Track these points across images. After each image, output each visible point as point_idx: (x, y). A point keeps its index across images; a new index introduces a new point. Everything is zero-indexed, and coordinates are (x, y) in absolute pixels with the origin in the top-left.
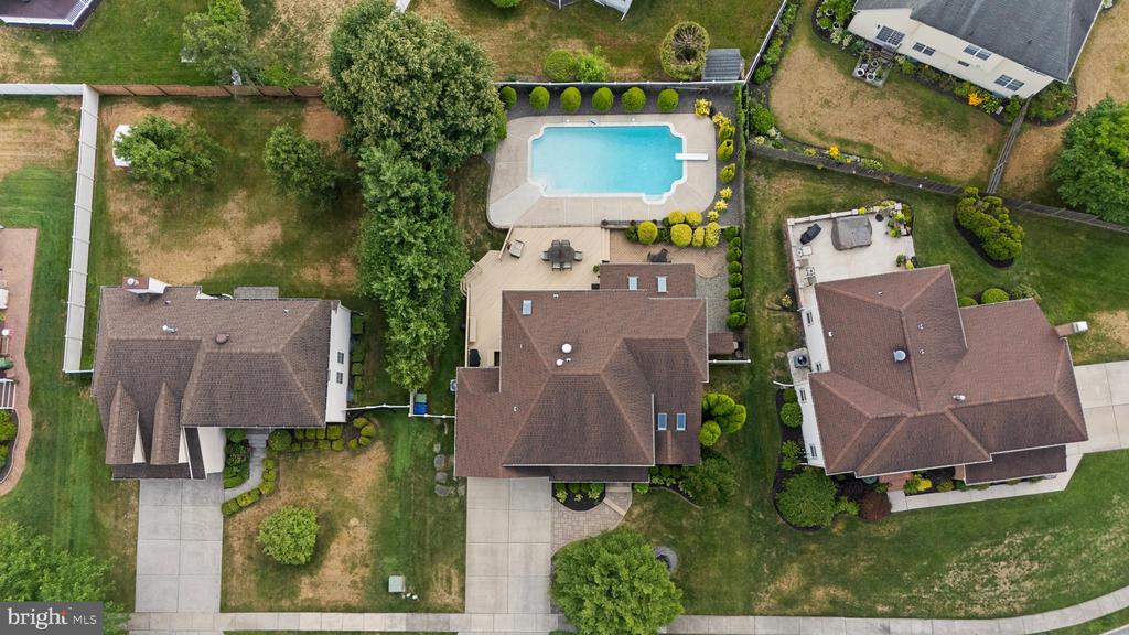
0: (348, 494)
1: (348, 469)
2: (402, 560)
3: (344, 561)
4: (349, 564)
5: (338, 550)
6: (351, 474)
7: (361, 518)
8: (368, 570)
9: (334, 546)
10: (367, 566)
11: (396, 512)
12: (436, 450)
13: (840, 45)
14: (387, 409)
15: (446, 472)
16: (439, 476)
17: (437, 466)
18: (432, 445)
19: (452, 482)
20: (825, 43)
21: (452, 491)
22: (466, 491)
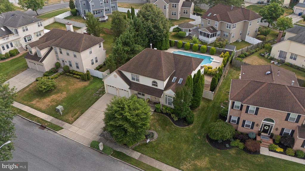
0: (70, 87)
1: (75, 83)
2: (67, 105)
3: (52, 100)
4: (52, 101)
5: (54, 97)
6: (75, 84)
7: (67, 93)
8: (56, 104)
9: (54, 95)
10: (57, 103)
11: (78, 95)
12: (102, 87)
13: (267, 58)
14: (98, 77)
15: (100, 91)
16: (98, 92)
17: (99, 90)
18: (102, 86)
19: (100, 94)
20: (262, 57)
21: (98, 95)
22: (102, 96)
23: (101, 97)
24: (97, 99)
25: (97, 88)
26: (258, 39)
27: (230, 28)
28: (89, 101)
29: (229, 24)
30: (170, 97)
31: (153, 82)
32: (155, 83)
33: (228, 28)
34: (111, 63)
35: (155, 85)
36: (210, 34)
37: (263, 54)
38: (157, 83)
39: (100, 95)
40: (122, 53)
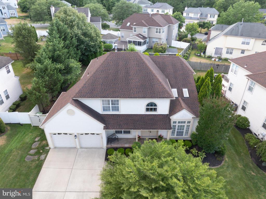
12: (37, 140)
13: (205, 57)
14: (19, 124)
15: (37, 148)
16: (32, 152)
17: (33, 147)
18: (35, 138)
19: (38, 153)
20: (199, 57)
21: (36, 158)
22: (46, 157)
23: (45, 159)
24: (39, 166)
25: (27, 143)
26: (185, 41)
27: (160, 32)
28: (22, 177)
29: (158, 28)
30: (182, 122)
31: (148, 105)
32: (152, 107)
33: (158, 33)
34: (39, 93)
35: (151, 110)
36: (142, 41)
37: (199, 55)
38: (155, 105)
39: (42, 157)
40: (54, 74)
